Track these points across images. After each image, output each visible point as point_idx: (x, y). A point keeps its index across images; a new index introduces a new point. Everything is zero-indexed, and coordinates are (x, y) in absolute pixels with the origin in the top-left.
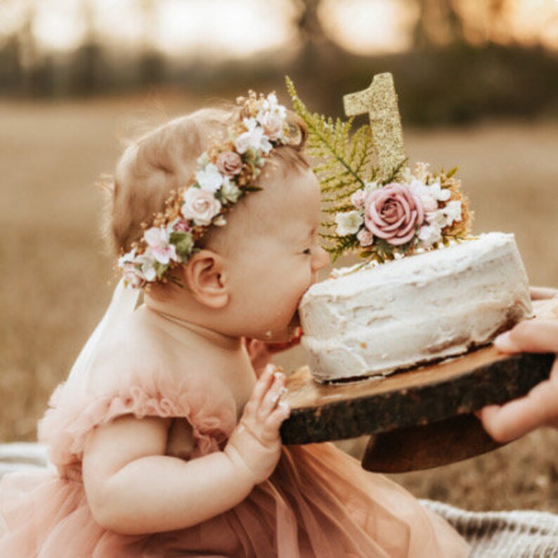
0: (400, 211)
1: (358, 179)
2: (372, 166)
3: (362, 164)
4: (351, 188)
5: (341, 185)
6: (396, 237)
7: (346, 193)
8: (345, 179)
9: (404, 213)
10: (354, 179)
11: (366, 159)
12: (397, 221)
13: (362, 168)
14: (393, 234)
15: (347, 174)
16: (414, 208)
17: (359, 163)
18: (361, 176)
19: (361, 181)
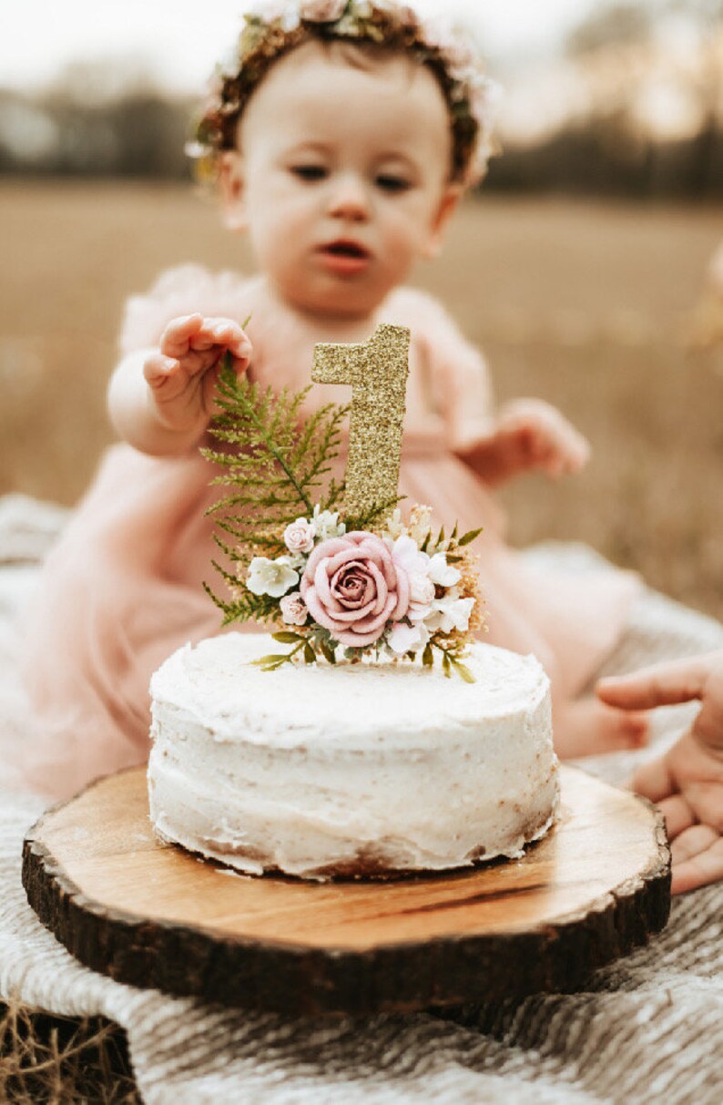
0: (369, 594)
1: (304, 498)
2: (333, 481)
3: (314, 472)
4: (287, 511)
5: (270, 502)
6: (350, 630)
7: (278, 517)
8: (280, 494)
9: (375, 597)
10: (296, 495)
11: (325, 464)
12: (359, 608)
13: (315, 479)
14: (346, 626)
15: (285, 483)
16: (394, 590)
17: (309, 469)
18: (308, 493)
19: (307, 503)
